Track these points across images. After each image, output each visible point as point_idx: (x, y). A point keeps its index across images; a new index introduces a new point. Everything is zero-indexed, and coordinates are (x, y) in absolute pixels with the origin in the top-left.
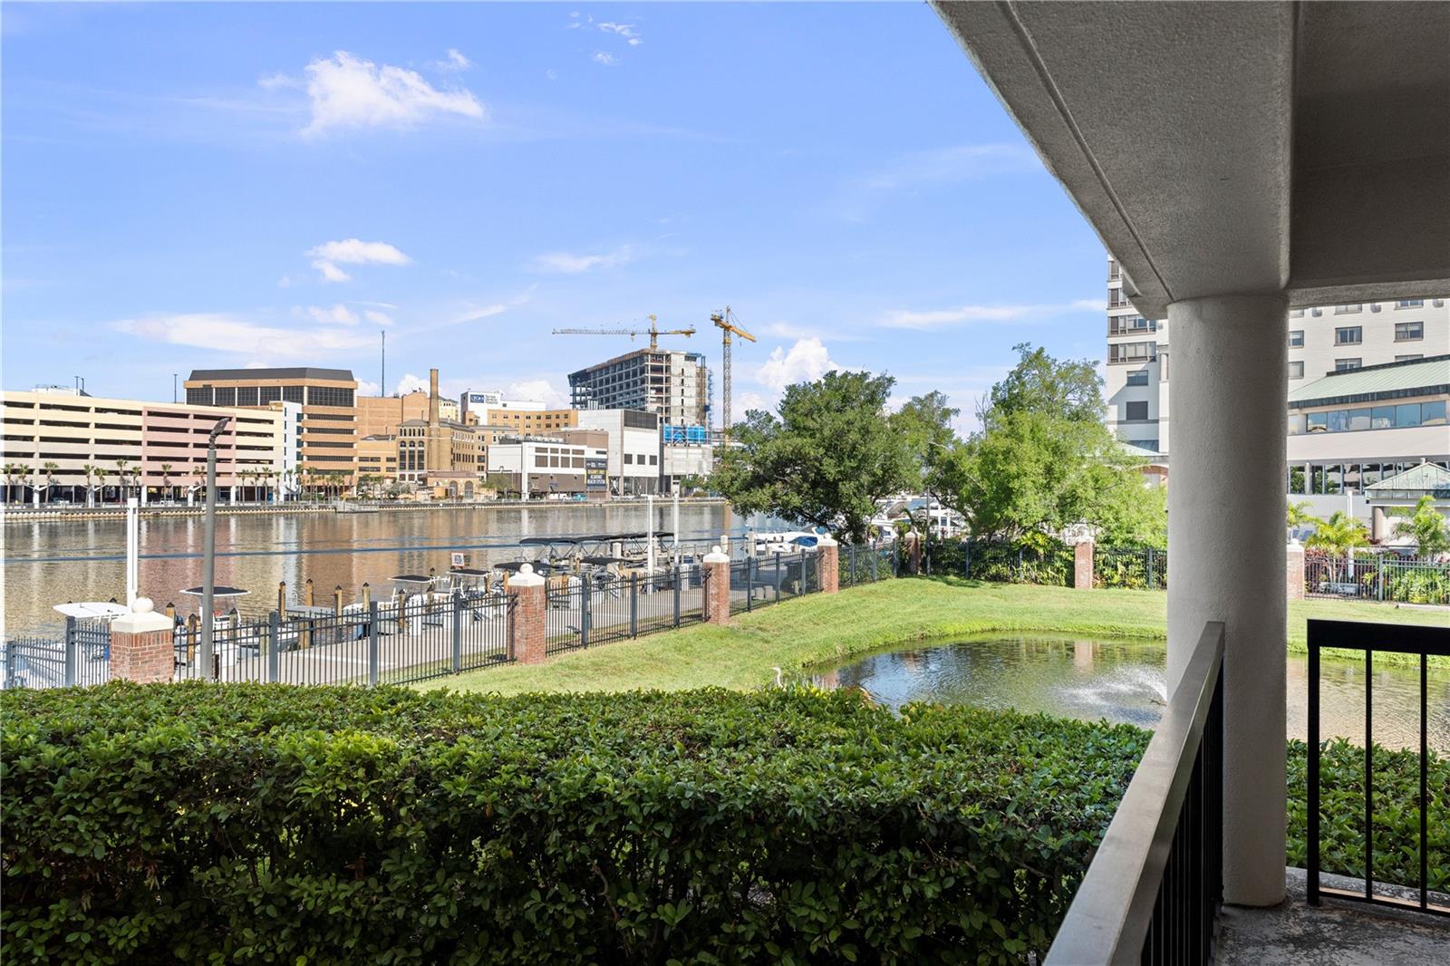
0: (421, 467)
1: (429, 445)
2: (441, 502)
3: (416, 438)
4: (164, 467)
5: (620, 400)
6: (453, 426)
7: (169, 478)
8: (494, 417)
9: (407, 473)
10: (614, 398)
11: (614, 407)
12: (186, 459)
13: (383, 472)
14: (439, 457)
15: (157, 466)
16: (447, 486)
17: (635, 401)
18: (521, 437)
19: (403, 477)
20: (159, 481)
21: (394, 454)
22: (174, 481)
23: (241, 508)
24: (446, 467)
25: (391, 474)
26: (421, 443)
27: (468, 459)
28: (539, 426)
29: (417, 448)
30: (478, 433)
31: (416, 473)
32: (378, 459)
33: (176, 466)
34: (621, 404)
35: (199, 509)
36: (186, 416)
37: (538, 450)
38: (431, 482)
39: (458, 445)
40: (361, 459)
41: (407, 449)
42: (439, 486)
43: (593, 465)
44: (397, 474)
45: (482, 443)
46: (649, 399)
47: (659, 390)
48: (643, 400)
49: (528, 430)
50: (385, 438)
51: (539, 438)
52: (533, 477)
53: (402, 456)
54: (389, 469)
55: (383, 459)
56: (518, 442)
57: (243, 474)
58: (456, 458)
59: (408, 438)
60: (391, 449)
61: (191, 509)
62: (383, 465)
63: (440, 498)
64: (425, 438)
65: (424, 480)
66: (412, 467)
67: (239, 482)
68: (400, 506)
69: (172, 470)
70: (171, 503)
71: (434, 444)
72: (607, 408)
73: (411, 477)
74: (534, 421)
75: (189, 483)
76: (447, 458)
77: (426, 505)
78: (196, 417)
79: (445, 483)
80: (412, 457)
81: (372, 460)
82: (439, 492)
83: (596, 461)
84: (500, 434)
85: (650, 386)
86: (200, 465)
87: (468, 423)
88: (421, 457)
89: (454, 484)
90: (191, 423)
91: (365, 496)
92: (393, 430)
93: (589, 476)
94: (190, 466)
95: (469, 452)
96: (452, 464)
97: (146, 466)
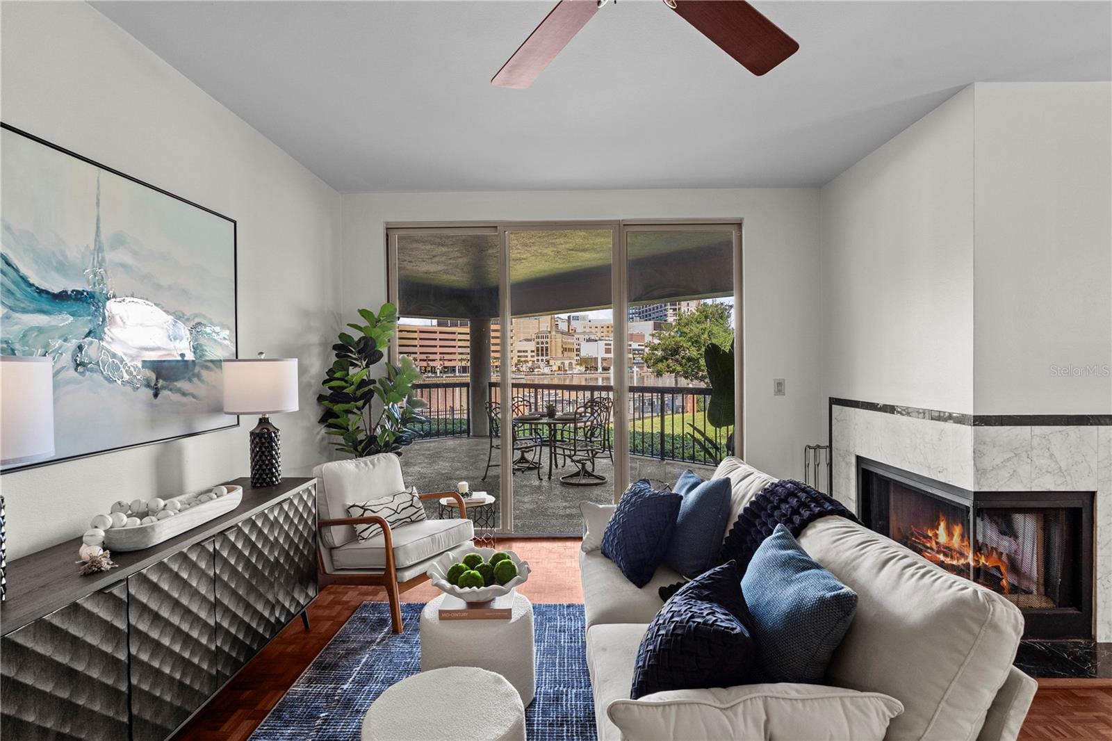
0: (547, 355)
1: (551, 344)
2: (556, 373)
3: (544, 340)
4: (427, 357)
5: (653, 316)
6: (563, 333)
7: (429, 362)
8: (585, 328)
9: (540, 358)
10: (650, 315)
11: (650, 320)
12: (436, 353)
13: (529, 358)
14: (556, 350)
15: (424, 357)
16: (560, 365)
17: (661, 316)
18: (597, 338)
19: (538, 360)
20: (425, 364)
21: (534, 349)
22: (432, 364)
23: (460, 377)
24: (560, 355)
25: (532, 359)
26: (547, 343)
27: (571, 350)
28: (608, 332)
29: (545, 345)
30: (576, 336)
31: (544, 358)
32: (527, 351)
33: (432, 357)
34: (654, 318)
35: (442, 377)
36: (436, 332)
37: (606, 345)
38: (552, 362)
39: (566, 343)
40: (519, 352)
41: (540, 346)
42: (555, 365)
43: (637, 352)
44: (535, 359)
45: (578, 342)
46: (669, 315)
47: (675, 310)
48: (666, 315)
49: (602, 334)
50: (530, 340)
51: (607, 338)
52: (604, 359)
53: (538, 350)
54: (532, 356)
55: (529, 352)
56: (596, 341)
57: (461, 360)
58: (565, 350)
59: (540, 340)
60: (531, 346)
61: (438, 377)
62: (529, 354)
63: (555, 371)
64: (549, 340)
65: (548, 362)
66: (542, 355)
67: (459, 364)
68: (535, 375)
69: (430, 358)
70: (430, 374)
71: (553, 343)
72: (646, 320)
73: (542, 360)
74: (605, 329)
75: (438, 365)
76: (560, 350)
77: (548, 375)
78: (440, 333)
79: (559, 363)
80: (542, 350)
81: (524, 352)
82: (555, 368)
83: (638, 350)
84: (587, 337)
85: (669, 307)
86: (442, 356)
87: (570, 331)
88: (547, 350)
89: (563, 363)
90: (438, 336)
91: (518, 370)
92: (534, 336)
93: (634, 358)
94: (438, 357)
95: (571, 347)
96: (563, 353)
97: (419, 357)
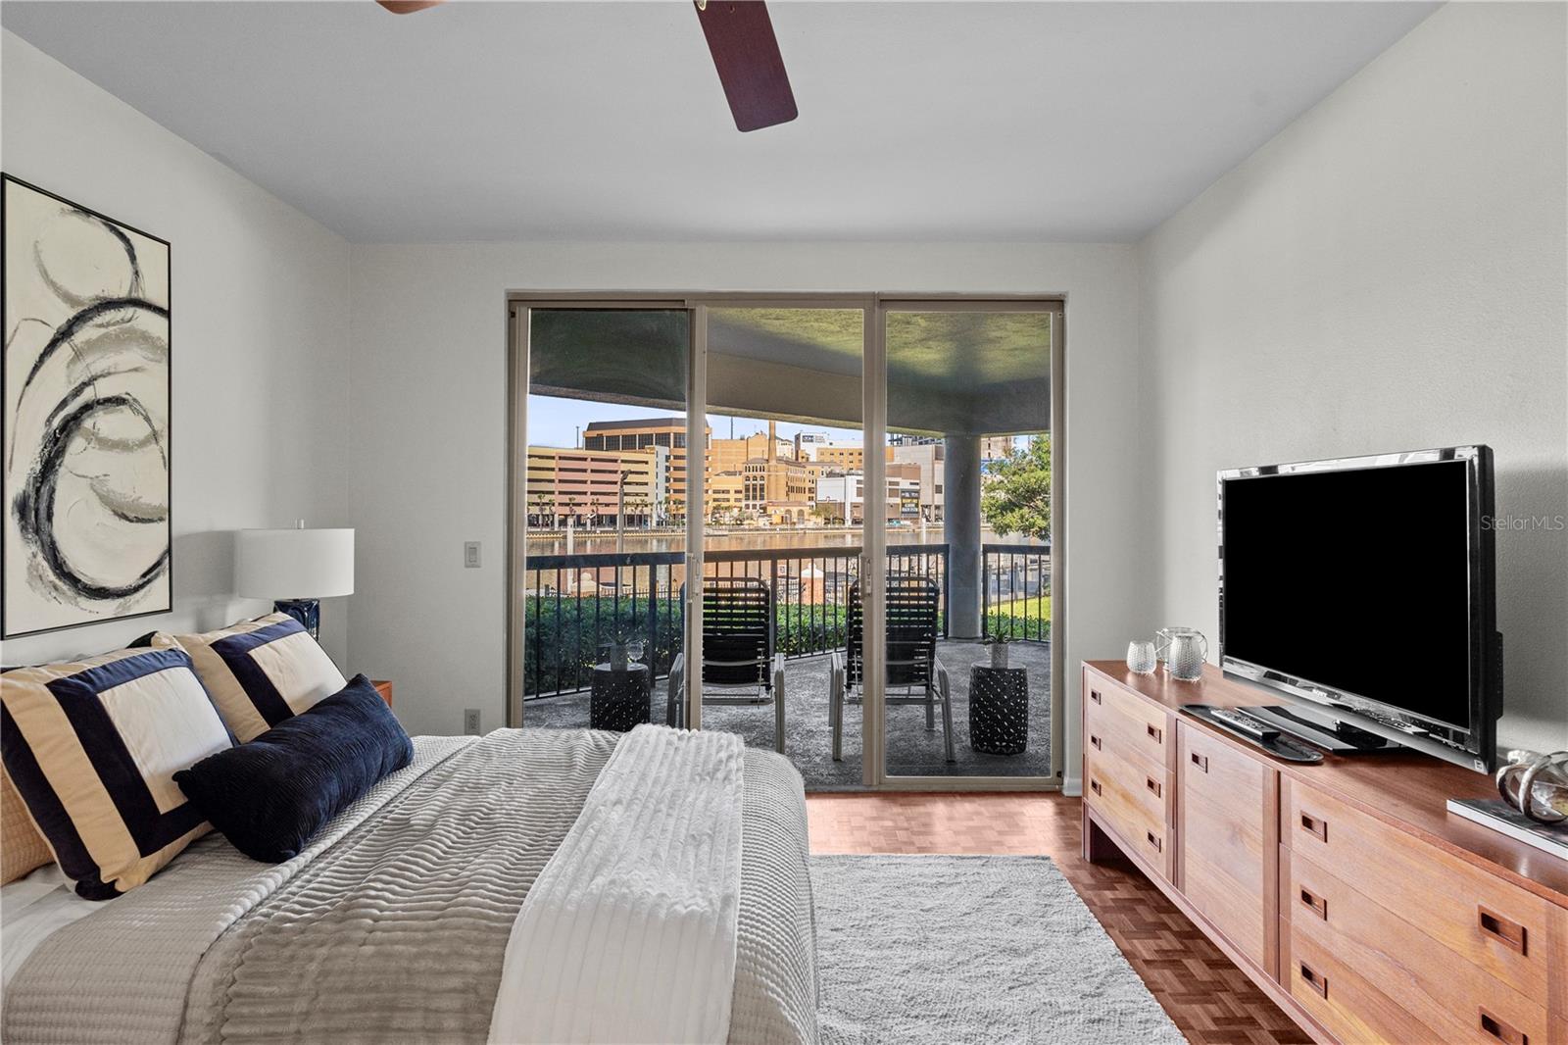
0: (762, 498)
1: (769, 480)
2: (778, 527)
3: (758, 474)
4: (570, 499)
6: (787, 462)
7: (573, 508)
8: (822, 454)
9: (751, 503)
11: (927, 443)
12: (585, 493)
13: (732, 503)
14: (777, 492)
15: (566, 499)
16: (783, 514)
18: (845, 472)
19: (747, 506)
20: (566, 510)
21: (741, 487)
22: (578, 510)
24: (783, 498)
25: (738, 504)
26: (762, 478)
27: (800, 490)
28: (859, 461)
29: (759, 482)
30: (810, 468)
31: (758, 503)
32: (728, 492)
33: (578, 499)
36: (585, 459)
37: (858, 482)
38: (770, 510)
39: (792, 479)
40: (715, 492)
41: (751, 482)
42: (776, 516)
43: (907, 495)
44: (743, 504)
45: (812, 477)
49: (851, 465)
50: (734, 474)
51: (860, 472)
52: (854, 506)
53: (747, 490)
54: (737, 500)
55: (732, 492)
56: (842, 476)
58: (791, 490)
59: (751, 474)
60: (737, 483)
62: (732, 496)
63: (777, 524)
64: (765, 474)
65: (764, 509)
66: (755, 498)
69: (576, 501)
71: (772, 478)
72: (921, 443)
73: (754, 506)
74: (854, 457)
75: (587, 512)
76: (783, 490)
77: (766, 530)
78: (592, 460)
79: (781, 511)
80: (755, 490)
81: (723, 492)
82: (776, 519)
83: (910, 491)
84: (827, 469)
86: (595, 497)
87: (800, 460)
88: (762, 490)
89: (788, 511)
90: (589, 465)
91: (717, 522)
92: (740, 467)
93: (903, 505)
94: (588, 499)
95: (801, 485)
96: (787, 495)
97: (557, 498)
